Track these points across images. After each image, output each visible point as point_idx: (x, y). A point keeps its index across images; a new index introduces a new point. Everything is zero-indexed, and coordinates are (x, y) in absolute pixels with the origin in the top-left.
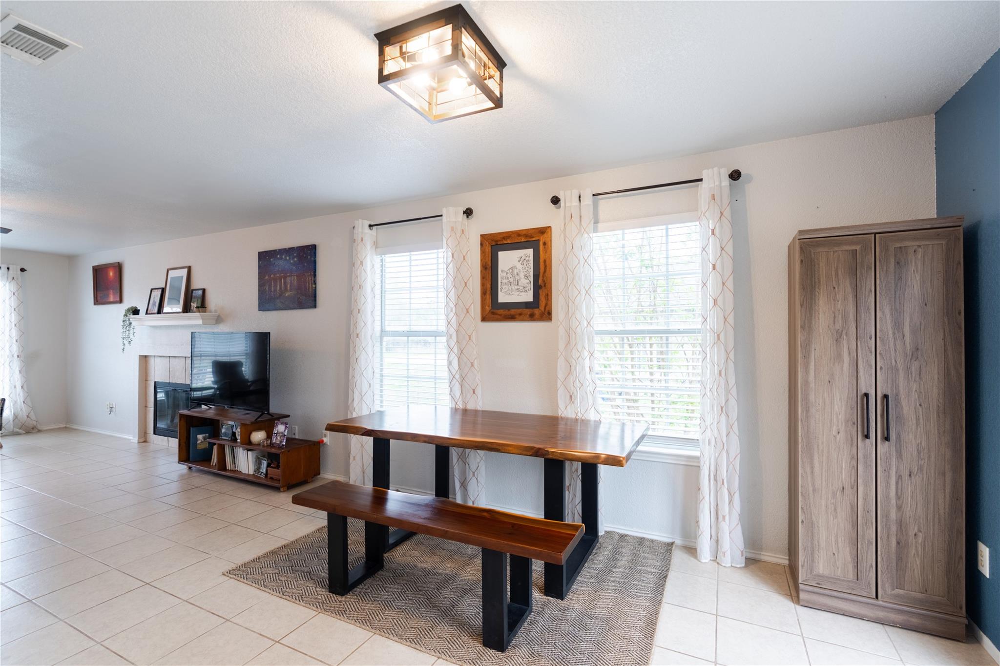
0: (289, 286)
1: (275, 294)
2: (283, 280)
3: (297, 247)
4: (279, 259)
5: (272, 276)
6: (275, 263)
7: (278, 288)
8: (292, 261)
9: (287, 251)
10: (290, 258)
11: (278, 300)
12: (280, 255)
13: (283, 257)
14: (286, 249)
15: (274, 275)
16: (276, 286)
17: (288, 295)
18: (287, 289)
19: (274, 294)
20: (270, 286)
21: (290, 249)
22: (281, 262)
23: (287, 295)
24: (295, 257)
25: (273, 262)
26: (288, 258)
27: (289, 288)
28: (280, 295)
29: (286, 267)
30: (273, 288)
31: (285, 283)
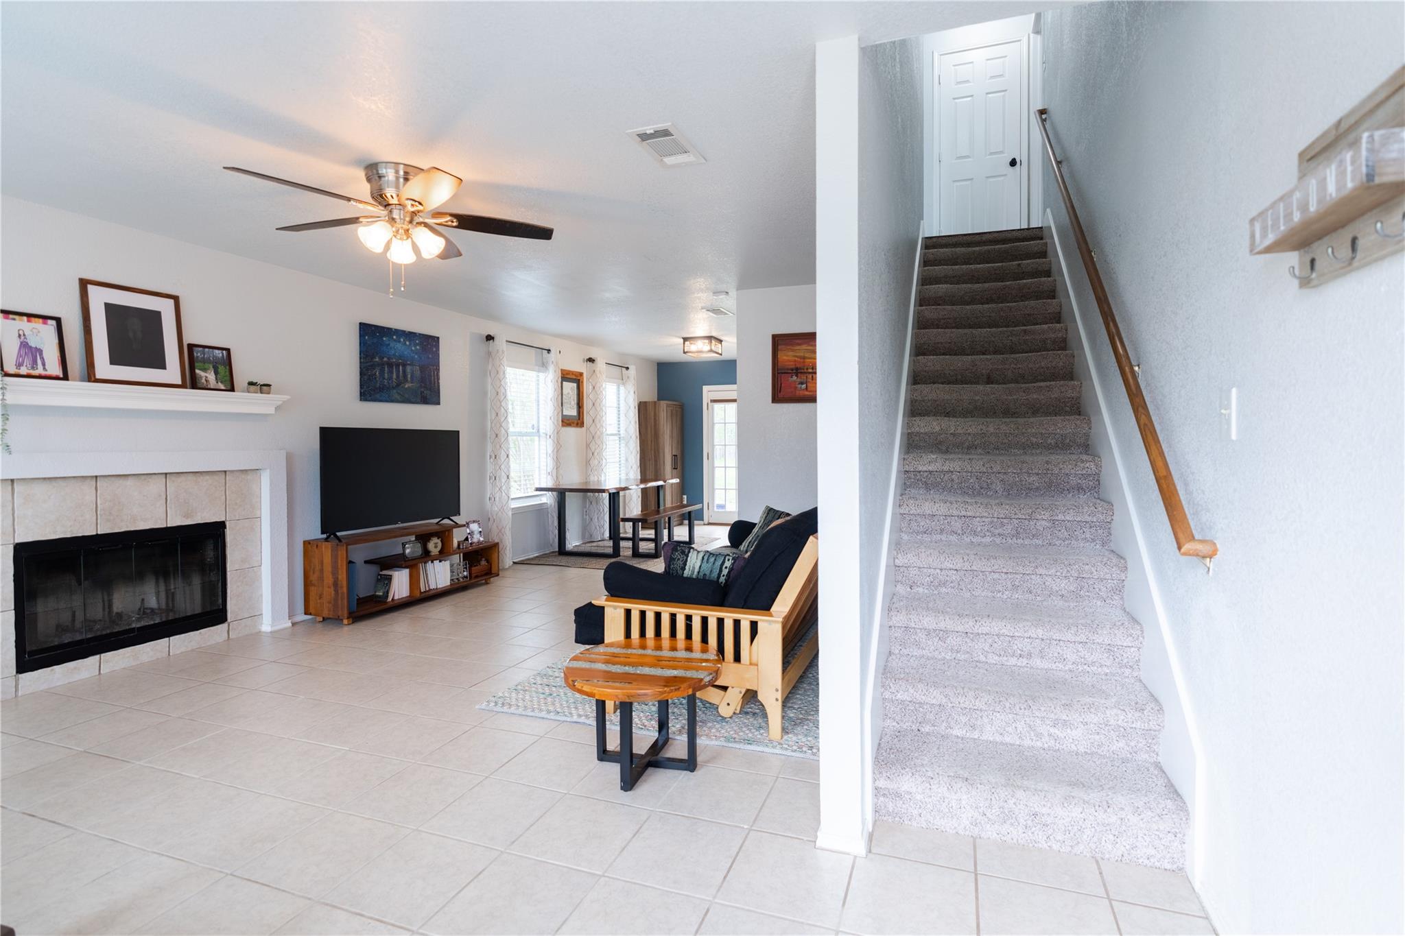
0: (409, 376)
1: (390, 382)
2: (401, 368)
3: (420, 334)
4: (395, 340)
5: (385, 359)
6: (389, 345)
7: (394, 376)
8: (413, 348)
9: (407, 334)
10: (410, 344)
11: (395, 391)
12: (397, 337)
13: (402, 340)
14: (405, 331)
15: (388, 358)
16: (391, 372)
17: (409, 387)
18: (407, 380)
19: (388, 382)
20: (382, 372)
21: (411, 333)
22: (399, 346)
23: (406, 386)
24: (417, 344)
25: (387, 343)
26: (408, 343)
27: (409, 379)
28: (398, 385)
29: (406, 353)
30: (386, 375)
31: (404, 371)
